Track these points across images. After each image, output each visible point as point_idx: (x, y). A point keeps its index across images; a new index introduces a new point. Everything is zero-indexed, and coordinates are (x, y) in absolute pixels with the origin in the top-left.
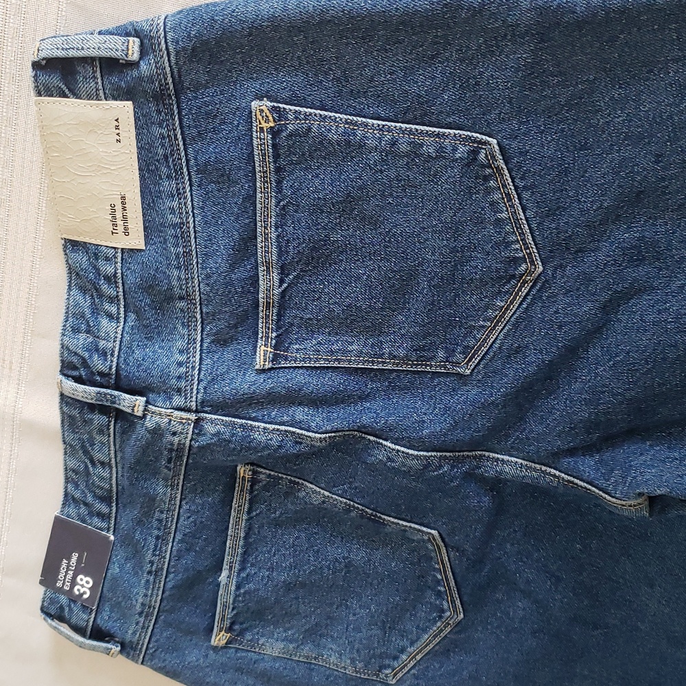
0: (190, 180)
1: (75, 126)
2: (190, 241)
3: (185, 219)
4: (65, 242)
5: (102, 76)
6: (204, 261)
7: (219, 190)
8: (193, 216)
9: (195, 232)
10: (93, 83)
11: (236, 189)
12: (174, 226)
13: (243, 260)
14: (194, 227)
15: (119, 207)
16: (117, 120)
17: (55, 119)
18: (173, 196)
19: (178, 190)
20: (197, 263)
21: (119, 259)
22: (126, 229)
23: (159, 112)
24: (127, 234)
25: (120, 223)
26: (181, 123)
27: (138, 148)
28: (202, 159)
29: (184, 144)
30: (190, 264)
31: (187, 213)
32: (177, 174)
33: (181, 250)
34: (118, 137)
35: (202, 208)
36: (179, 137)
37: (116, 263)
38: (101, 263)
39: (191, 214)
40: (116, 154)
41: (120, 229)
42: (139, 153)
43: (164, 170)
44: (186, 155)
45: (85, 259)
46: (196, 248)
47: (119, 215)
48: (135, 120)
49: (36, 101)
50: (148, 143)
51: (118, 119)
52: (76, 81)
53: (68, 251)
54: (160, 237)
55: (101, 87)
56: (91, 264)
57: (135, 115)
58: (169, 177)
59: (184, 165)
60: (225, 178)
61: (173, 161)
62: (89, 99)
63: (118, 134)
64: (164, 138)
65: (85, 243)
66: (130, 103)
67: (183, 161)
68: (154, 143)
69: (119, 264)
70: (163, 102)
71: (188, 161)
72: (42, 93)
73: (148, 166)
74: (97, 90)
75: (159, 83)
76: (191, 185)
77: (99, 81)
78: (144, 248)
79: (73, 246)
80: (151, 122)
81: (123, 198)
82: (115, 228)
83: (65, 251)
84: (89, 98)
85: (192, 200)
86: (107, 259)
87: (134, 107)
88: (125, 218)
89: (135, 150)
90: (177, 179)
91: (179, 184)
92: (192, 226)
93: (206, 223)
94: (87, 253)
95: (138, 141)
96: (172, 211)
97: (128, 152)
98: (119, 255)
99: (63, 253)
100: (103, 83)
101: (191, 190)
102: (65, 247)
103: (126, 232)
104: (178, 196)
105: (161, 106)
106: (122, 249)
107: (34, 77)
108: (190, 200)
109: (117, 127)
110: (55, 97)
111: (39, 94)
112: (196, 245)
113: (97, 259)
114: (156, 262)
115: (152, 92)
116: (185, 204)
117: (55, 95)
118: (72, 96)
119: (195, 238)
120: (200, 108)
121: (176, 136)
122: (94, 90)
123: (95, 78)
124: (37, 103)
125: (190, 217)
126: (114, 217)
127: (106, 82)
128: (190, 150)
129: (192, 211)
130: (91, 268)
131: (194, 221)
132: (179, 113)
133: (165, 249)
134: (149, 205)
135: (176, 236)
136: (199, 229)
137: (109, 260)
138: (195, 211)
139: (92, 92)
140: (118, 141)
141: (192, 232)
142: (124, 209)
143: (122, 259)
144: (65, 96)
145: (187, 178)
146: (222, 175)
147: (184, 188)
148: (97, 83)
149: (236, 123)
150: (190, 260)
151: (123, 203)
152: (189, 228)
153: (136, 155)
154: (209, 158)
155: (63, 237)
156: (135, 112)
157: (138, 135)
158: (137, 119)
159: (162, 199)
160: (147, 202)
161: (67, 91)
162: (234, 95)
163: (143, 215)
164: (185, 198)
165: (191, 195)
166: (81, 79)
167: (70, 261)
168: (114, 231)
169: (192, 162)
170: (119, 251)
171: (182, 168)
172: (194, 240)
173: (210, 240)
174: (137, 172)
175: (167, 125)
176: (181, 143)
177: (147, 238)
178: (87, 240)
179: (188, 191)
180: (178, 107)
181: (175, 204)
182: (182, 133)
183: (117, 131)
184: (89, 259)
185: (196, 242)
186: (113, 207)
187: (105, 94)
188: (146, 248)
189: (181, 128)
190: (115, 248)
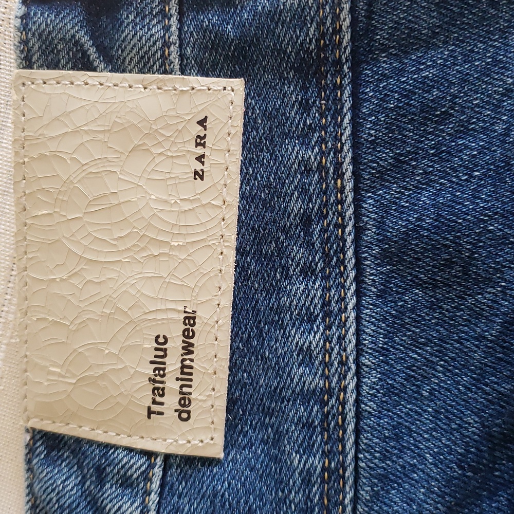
0: (358, 280)
1: (101, 136)
2: (342, 440)
3: (335, 380)
4: (33, 438)
5: (181, 13)
6: (376, 495)
7: (432, 307)
8: (358, 373)
9: (358, 416)
10: (159, 27)
11: (484, 299)
12: (307, 396)
13: (479, 497)
14: (357, 402)
15: (175, 345)
16: (202, 123)
17: (56, 119)
18: (311, 319)
19: (326, 304)
20: (356, 500)
21: (156, 485)
22: (185, 401)
23: (305, 107)
24: (184, 415)
25: (172, 384)
26: (354, 135)
27: (243, 197)
28: (397, 225)
29: (356, 189)
30: (336, 504)
31: (341, 363)
32: (327, 264)
33: (316, 462)
34: (198, 166)
35: (384, 352)
36: (348, 169)
37: (148, 493)
38: (110, 490)
39: (353, 367)
40: (188, 206)
41: (171, 401)
42: (242, 210)
43: (298, 253)
44: (357, 215)
45: (71, 482)
46: (356, 458)
47: (173, 364)
48: (245, 125)
49: (19, 77)
50: (269, 186)
51: (205, 119)
52: (118, 25)
53: (35, 461)
54: (265, 426)
55: (174, 38)
56: (86, 494)
57: (246, 114)
58: (307, 271)
59: (349, 239)
60: (456, 270)
61: (324, 230)
62: (141, 71)
63: (200, 159)
64: (308, 171)
65: (78, 441)
66: (238, 84)
67: (347, 230)
68: (283, 184)
69: (154, 497)
70: (318, 82)
71: (359, 231)
72: (35, 58)
73: (259, 244)
74: (166, 44)
75: (318, 28)
76: (359, 293)
77: (174, 22)
78: (222, 456)
79: (50, 449)
80: (283, 133)
81: (190, 319)
82: (158, 399)
83: (29, 462)
84: (144, 67)
85: (358, 332)
86: (126, 483)
87: (247, 95)
88: (186, 371)
89: (234, 198)
90: (326, 278)
91: (329, 290)
92: (351, 398)
93: (390, 391)
94: (80, 467)
95: (245, 179)
96: (306, 355)
97: (218, 202)
98: (158, 471)
99: (23, 466)
100: (180, 30)
101: (358, 307)
102: (31, 450)
103: (184, 412)
104: (324, 320)
105: (312, 92)
106: (167, 457)
107: (22, 18)
108: (352, 330)
109: (200, 141)
110: (63, 68)
111: (27, 62)
112: (357, 451)
113: (101, 480)
114: (248, 493)
115: (297, 54)
116: (341, 339)
117: (63, 62)
118: (102, 66)
119: (358, 431)
120: (408, 95)
121: (338, 165)
122: (159, 44)
123: (165, 15)
124: (20, 81)
125: (350, 375)
126: (160, 370)
127: (190, 27)
128: (369, 204)
129: (357, 361)
130: (83, 505)
131: (358, 387)
132: (355, 108)
133: (276, 459)
134: (248, 342)
135: (309, 425)
136: (369, 406)
137: (131, 485)
138: (364, 360)
139: (153, 49)
140: (199, 175)
141: (351, 415)
142: (188, 349)
143: (162, 486)
144: (86, 65)
145: (352, 274)
146: (449, 264)
147: (342, 299)
148: (167, 28)
149: (499, 128)
150: (337, 492)
151: (188, 335)
152: (343, 404)
153: (236, 211)
154: (418, 219)
155: (30, 424)
156: (248, 106)
157: (247, 163)
158: (249, 124)
159: (282, 327)
160: (245, 336)
161: (92, 51)
162: (501, 61)
163: (230, 369)
164: (342, 325)
165: (358, 319)
166: (131, 17)
167: (36, 488)
168: (155, 408)
169: (370, 234)
170: (159, 461)
171: (343, 251)
172: (352, 439)
173: (398, 438)
174: (231, 256)
175: (323, 140)
176: (349, 186)
177: (231, 427)
178: (85, 432)
179: (350, 306)
180: (354, 95)
181: (315, 339)
182: (355, 161)
183: (200, 151)
184: (82, 482)
185: (357, 443)
186: (161, 343)
187: (182, 57)
188: (227, 455)
189: (355, 146)
190: (149, 454)
